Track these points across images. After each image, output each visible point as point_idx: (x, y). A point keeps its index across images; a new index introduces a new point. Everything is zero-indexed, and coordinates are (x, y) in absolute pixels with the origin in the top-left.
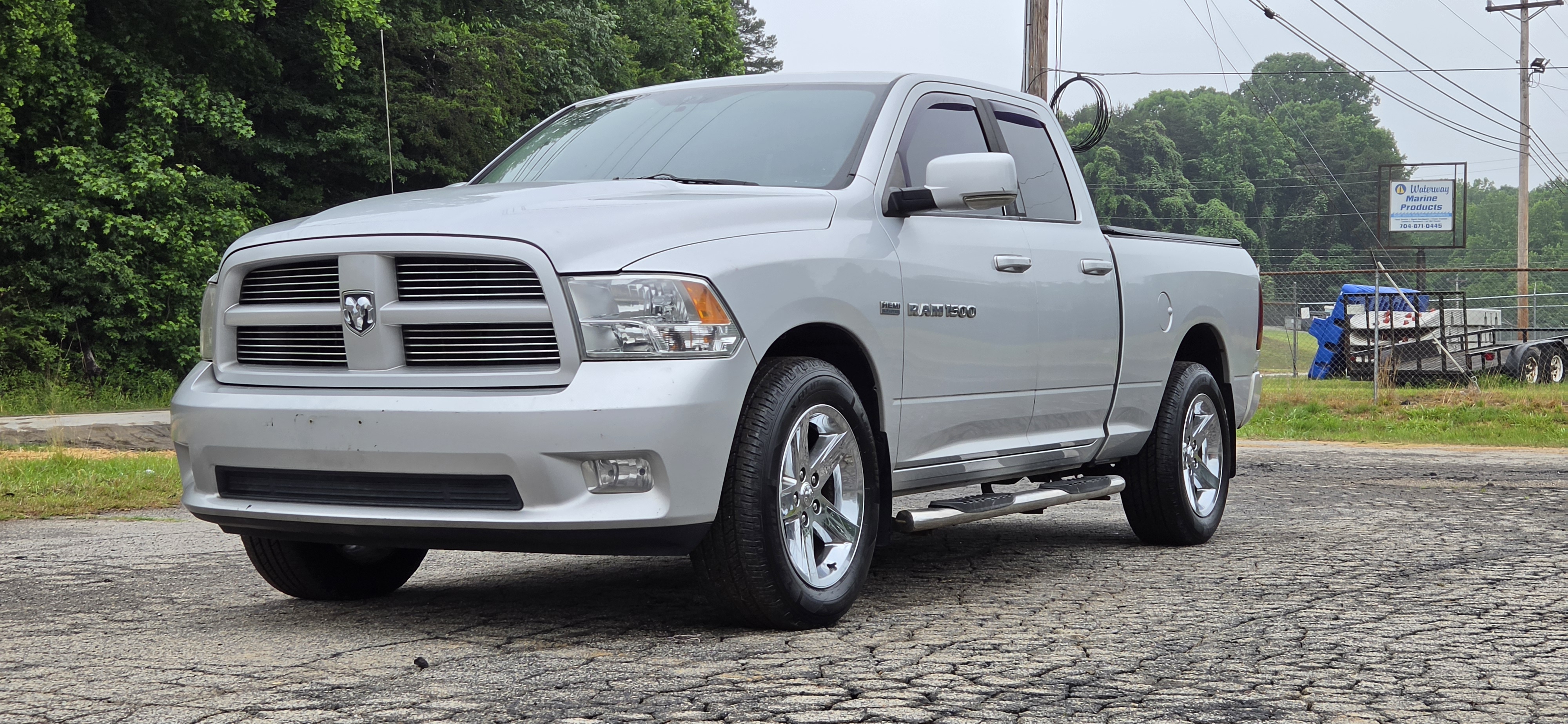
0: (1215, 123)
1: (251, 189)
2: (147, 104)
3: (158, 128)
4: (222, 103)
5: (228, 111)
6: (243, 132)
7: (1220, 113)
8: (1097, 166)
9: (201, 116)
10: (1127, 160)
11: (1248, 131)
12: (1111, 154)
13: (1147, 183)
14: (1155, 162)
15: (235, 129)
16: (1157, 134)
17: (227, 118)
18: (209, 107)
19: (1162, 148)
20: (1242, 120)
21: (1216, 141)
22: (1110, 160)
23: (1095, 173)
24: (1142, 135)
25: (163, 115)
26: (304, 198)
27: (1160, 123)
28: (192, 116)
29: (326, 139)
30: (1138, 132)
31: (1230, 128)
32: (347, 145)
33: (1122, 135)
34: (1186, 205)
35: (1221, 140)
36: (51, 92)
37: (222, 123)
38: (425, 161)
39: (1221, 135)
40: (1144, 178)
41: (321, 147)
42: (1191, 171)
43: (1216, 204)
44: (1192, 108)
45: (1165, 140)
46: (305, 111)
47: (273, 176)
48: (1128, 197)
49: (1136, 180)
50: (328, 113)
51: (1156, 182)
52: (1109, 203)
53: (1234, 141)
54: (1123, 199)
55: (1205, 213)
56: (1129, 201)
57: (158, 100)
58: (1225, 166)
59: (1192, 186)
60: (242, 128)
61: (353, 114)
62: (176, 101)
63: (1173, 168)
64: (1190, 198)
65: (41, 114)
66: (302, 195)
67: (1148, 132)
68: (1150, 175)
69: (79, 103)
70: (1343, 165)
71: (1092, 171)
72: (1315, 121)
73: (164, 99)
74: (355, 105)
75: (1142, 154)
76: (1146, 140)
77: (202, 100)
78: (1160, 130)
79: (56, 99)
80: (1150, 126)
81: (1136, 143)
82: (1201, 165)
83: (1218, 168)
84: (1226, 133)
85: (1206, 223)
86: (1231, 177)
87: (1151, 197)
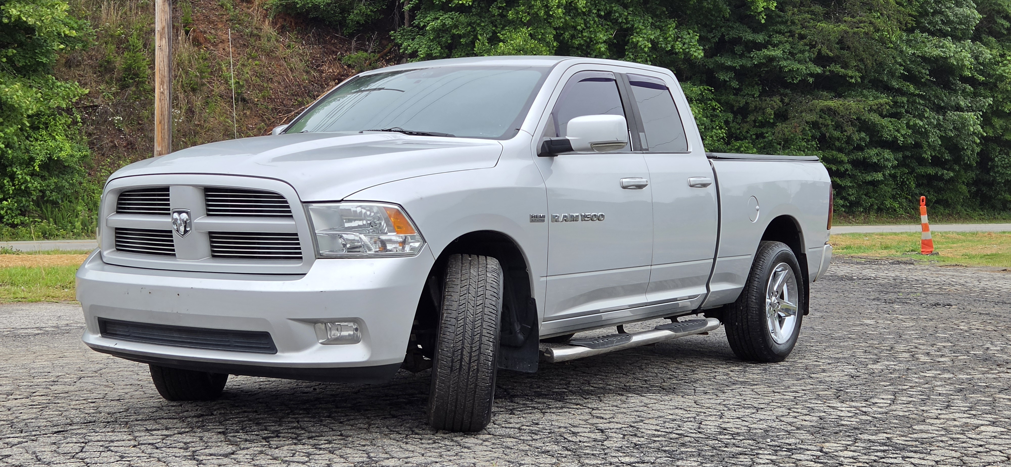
1: (708, 90)
2: (634, 40)
3: (643, 54)
4: (684, 37)
5: (687, 41)
6: (696, 54)
9: (669, 46)
15: (691, 52)
17: (686, 46)
18: (676, 39)
25: (643, 47)
26: (748, 94)
28: (663, 46)
29: (758, 56)
32: (771, 59)
36: (580, 35)
37: (683, 49)
38: (829, 66)
41: (754, 61)
46: (745, 38)
47: (725, 81)
50: (760, 38)
57: (641, 37)
60: (695, 52)
61: (776, 38)
62: (652, 37)
65: (575, 50)
66: (746, 92)
69: (595, 42)
73: (645, 36)
74: (780, 32)
77: (670, 36)
79: (582, 39)
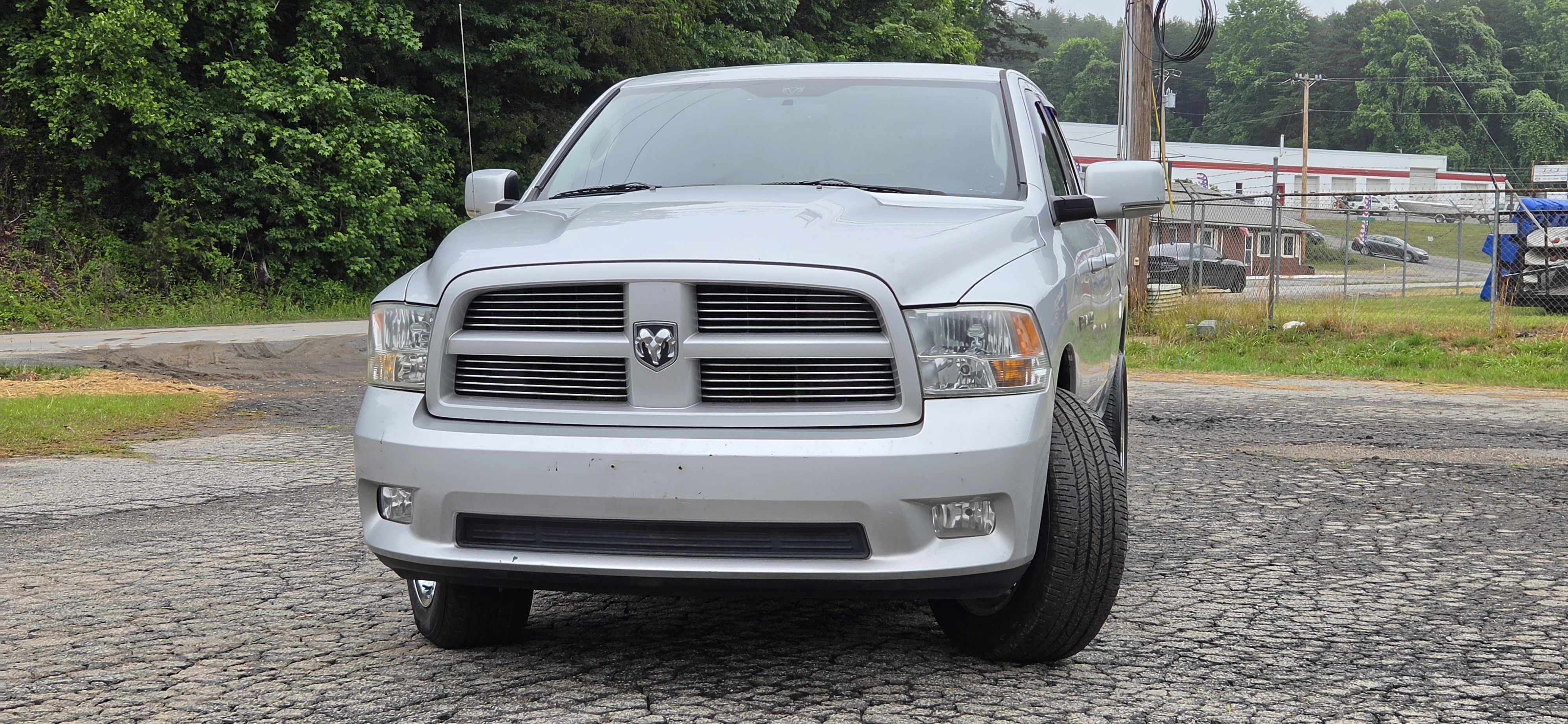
0: (1540, 8)
1: (426, 100)
2: (314, 18)
3: (327, 41)
4: (390, 15)
5: (395, 23)
6: (411, 44)
8: (1406, 57)
9: (369, 29)
10: (1439, 49)
12: (1422, 42)
13: (1461, 73)
14: (1472, 51)
15: (403, 41)
16: (1474, 21)
17: (394, 30)
18: (378, 19)
19: (1479, 35)
21: (1541, 28)
22: (1420, 49)
23: (1404, 63)
24: (1458, 22)
25: (329, 29)
26: (482, 109)
27: (1478, 9)
28: (359, 28)
29: (500, 50)
30: (1453, 19)
31: (1557, 13)
32: (519, 56)
33: (1435, 22)
34: (1505, 97)
35: (1546, 26)
36: (221, 6)
37: (390, 36)
38: (601, 70)
39: (1547, 21)
40: (1458, 69)
41: (494, 58)
42: (1510, 61)
43: (1537, 95)
45: (1482, 27)
46: (479, 21)
47: (450, 88)
48: (1441, 89)
49: (1449, 71)
50: (502, 22)
51: (1473, 73)
52: (1419, 95)
53: (1561, 27)
54: (1434, 91)
55: (1524, 105)
56: (1440, 93)
57: (325, 14)
58: (1550, 55)
59: (1511, 76)
60: (409, 40)
61: (526, 24)
62: (342, 14)
63: (1491, 58)
64: (1509, 89)
65: (212, 29)
66: (480, 105)
67: (1465, 19)
68: (1465, 65)
69: (248, 17)
71: (1400, 61)
73: (331, 12)
74: (528, 14)
75: (1457, 42)
76: (1462, 28)
77: (370, 13)
78: (1478, 17)
79: (226, 13)
80: (1467, 12)
81: (1451, 31)
82: (1522, 53)
83: (1542, 57)
84: (1552, 18)
85: (1525, 115)
86: (1557, 66)
87: (1467, 89)
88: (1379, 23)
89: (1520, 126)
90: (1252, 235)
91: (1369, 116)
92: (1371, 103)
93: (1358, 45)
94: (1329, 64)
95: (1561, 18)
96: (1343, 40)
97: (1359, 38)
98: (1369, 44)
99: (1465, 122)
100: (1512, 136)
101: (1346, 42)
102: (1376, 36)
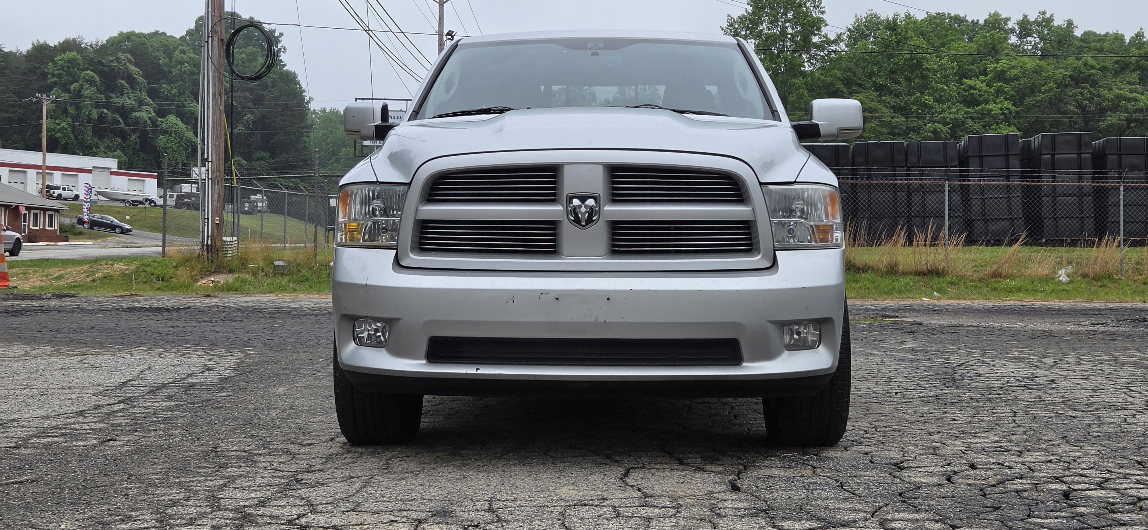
0: (170, 59)
7: (174, 51)
8: (81, 86)
10: (104, 82)
11: (194, 66)
12: (93, 77)
13: (120, 101)
14: (127, 85)
16: (128, 64)
19: (131, 74)
20: (190, 58)
21: (172, 72)
22: (91, 82)
23: (80, 91)
24: (116, 64)
27: (129, 56)
30: (112, 61)
31: (181, 63)
33: (100, 63)
34: (150, 118)
35: (175, 72)
39: (175, 68)
40: (117, 97)
42: (153, 93)
43: (172, 118)
44: (152, 46)
45: (133, 69)
48: (106, 111)
49: (111, 98)
51: (127, 100)
52: (91, 114)
53: (185, 72)
54: (102, 112)
55: (164, 126)
56: (106, 114)
58: (178, 91)
59: (154, 105)
63: (140, 91)
64: (153, 114)
67: (121, 62)
68: (122, 95)
70: (263, 95)
71: (77, 89)
72: (243, 62)
75: (116, 79)
76: (120, 69)
78: (130, 61)
80: (123, 57)
81: (112, 69)
82: (160, 89)
83: (173, 92)
84: (179, 66)
85: (165, 132)
86: (183, 99)
87: (124, 112)
88: (61, 60)
89: (162, 140)
90: (27, 212)
91: (55, 128)
92: (56, 119)
93: (44, 75)
94: (22, 88)
95: (185, 67)
96: (33, 71)
97: (46, 70)
98: (54, 75)
99: (123, 135)
100: (156, 147)
101: (35, 73)
102: (58, 70)
